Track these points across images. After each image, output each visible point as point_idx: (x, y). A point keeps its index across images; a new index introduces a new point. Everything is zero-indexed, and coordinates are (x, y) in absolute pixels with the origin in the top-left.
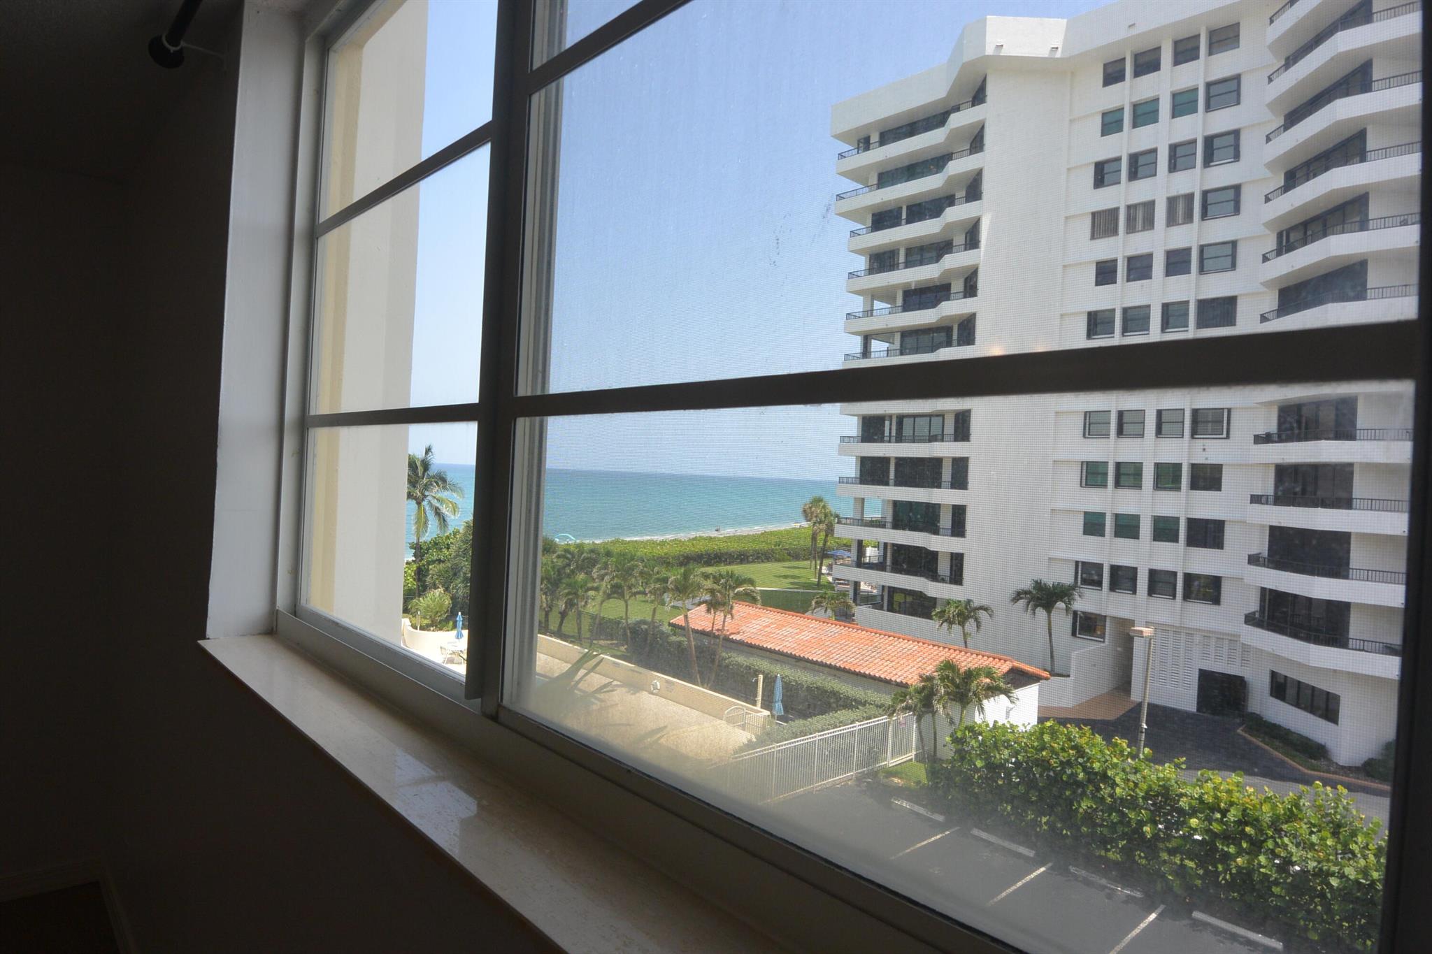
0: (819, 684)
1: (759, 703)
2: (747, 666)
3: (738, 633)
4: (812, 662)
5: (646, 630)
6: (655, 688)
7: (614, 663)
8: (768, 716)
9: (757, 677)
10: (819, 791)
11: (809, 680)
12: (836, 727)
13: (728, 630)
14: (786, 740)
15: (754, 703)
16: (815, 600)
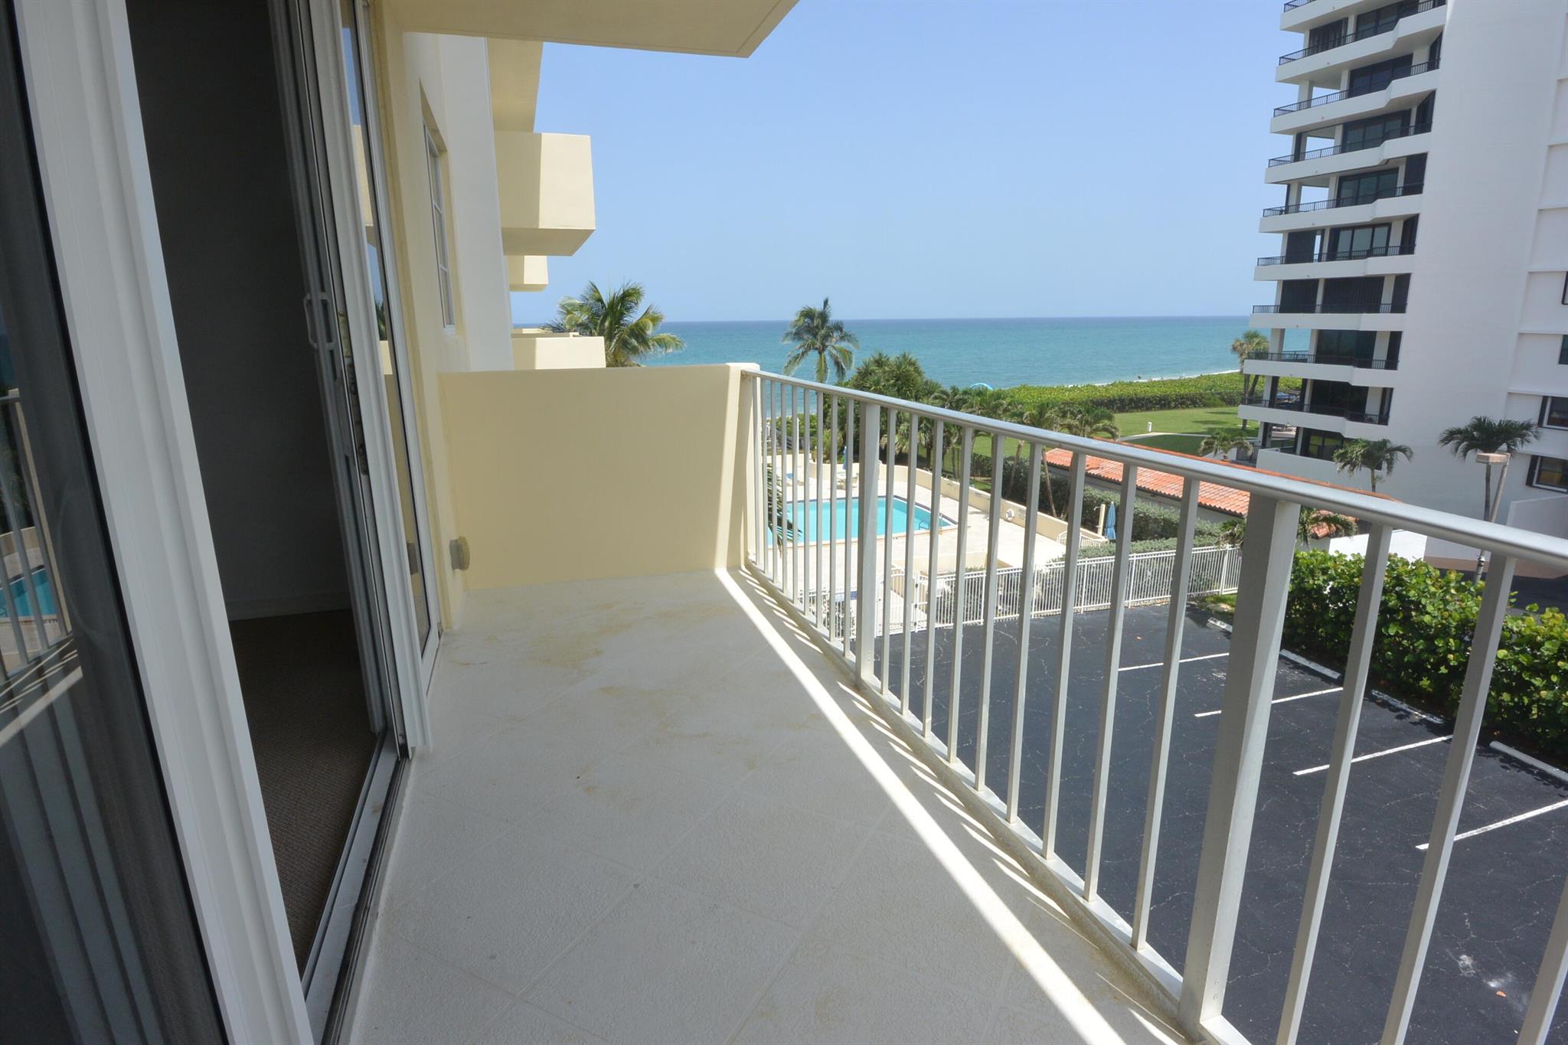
0: (1166, 516)
1: (1100, 531)
2: (1100, 498)
3: (1098, 468)
4: (1164, 496)
5: (1012, 465)
6: (1010, 516)
7: (977, 494)
8: (1106, 542)
9: (1099, 506)
10: (1137, 606)
11: (1157, 512)
12: (1160, 550)
13: (1088, 466)
14: (1100, 556)
15: (1095, 530)
16: (1204, 441)
